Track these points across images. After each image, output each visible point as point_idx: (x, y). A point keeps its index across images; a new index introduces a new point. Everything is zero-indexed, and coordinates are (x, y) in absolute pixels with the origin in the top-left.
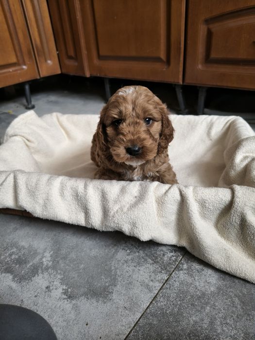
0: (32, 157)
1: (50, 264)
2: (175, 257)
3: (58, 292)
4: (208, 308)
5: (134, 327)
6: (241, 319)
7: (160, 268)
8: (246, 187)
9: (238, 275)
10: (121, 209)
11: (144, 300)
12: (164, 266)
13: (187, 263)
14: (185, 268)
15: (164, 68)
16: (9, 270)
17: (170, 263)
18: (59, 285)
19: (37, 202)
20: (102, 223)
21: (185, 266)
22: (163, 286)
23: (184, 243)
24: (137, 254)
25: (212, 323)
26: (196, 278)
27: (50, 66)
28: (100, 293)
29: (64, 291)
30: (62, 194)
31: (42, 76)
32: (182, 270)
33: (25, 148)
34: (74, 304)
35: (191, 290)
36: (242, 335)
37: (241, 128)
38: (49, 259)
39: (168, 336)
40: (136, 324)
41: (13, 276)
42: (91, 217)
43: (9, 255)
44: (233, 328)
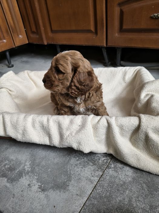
0: (14, 101)
1: (30, 169)
2: (106, 160)
3: (35, 188)
4: (127, 191)
5: (83, 206)
6: (147, 198)
7: (97, 168)
8: (148, 115)
9: (145, 170)
10: (71, 134)
11: (89, 189)
12: (100, 167)
13: (114, 163)
14: (112, 167)
15: (94, 37)
16: (4, 175)
17: (103, 164)
18: (36, 183)
19: (18, 132)
20: (60, 143)
21: (113, 166)
22: (99, 179)
23: (111, 152)
24: (83, 160)
25: (130, 201)
26: (120, 173)
27: (21, 39)
28: (62, 187)
29: (39, 186)
30: (34, 126)
31: (16, 46)
32: (110, 168)
33: (9, 96)
34: (46, 195)
35: (117, 181)
36: (149, 207)
37: (144, 75)
38: (29, 166)
39: (104, 211)
40: (84, 204)
41: (7, 179)
42: (53, 139)
43: (4, 165)
44: (143, 203)
